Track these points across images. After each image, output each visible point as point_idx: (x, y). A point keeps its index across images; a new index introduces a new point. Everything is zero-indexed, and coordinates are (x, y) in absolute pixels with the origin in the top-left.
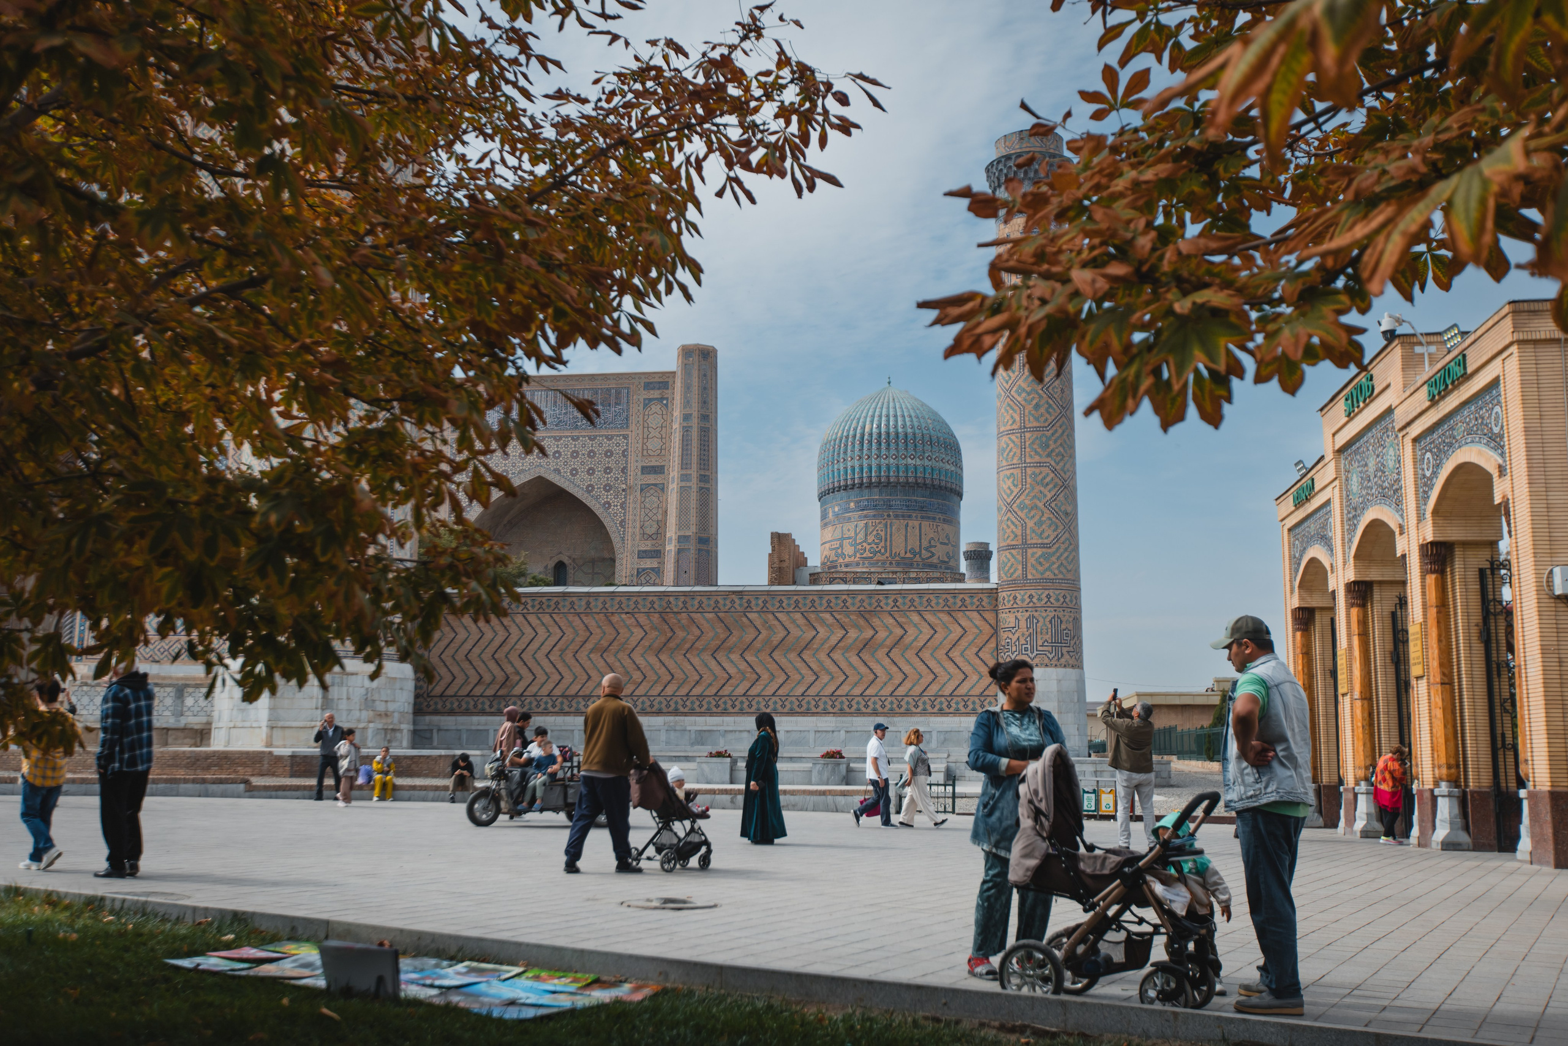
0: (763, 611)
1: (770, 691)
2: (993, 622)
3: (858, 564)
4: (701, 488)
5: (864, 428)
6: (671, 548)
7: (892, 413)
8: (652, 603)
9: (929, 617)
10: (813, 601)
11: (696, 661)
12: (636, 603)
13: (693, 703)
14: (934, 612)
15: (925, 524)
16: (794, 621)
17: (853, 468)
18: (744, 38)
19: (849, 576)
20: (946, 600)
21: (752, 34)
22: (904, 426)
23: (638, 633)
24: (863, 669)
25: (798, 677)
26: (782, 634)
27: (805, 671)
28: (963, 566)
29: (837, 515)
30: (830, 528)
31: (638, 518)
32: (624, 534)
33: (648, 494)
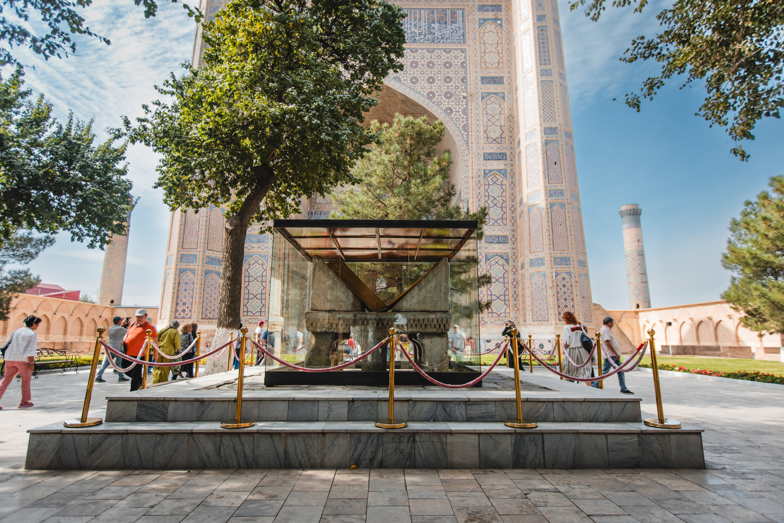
31: (481, 123)
32: (467, 137)
33: (489, 102)
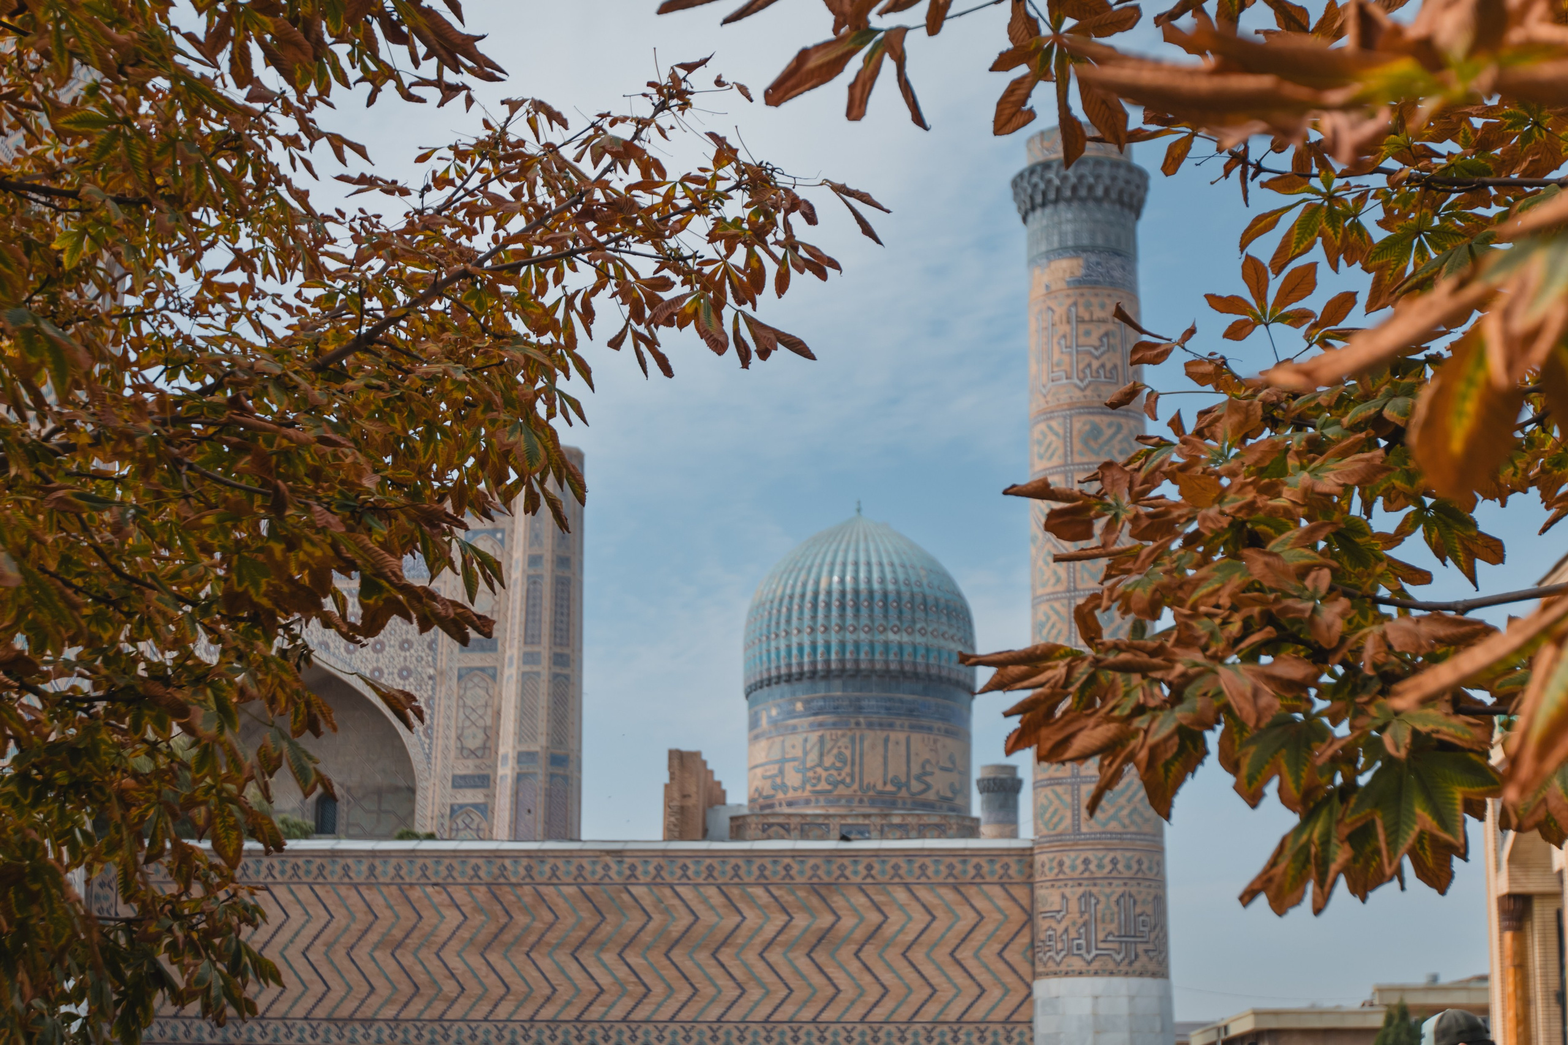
0: (656, 882)
1: (665, 1014)
2: (1025, 902)
3: (807, 802)
4: (556, 676)
5: (817, 583)
6: (506, 772)
7: (862, 559)
8: (476, 868)
9: (923, 893)
10: (736, 868)
11: (545, 964)
12: (450, 868)
13: (540, 1032)
14: (931, 886)
15: (916, 737)
16: (705, 900)
17: (801, 647)
18: (661, 107)
19: (794, 821)
20: (951, 867)
21: (674, 102)
22: (883, 580)
23: (453, 918)
24: (817, 979)
25: (711, 991)
26: (686, 920)
27: (723, 981)
28: (977, 806)
29: (774, 723)
30: (763, 744)
31: (453, 722)
32: (430, 748)
33: (470, 684)
